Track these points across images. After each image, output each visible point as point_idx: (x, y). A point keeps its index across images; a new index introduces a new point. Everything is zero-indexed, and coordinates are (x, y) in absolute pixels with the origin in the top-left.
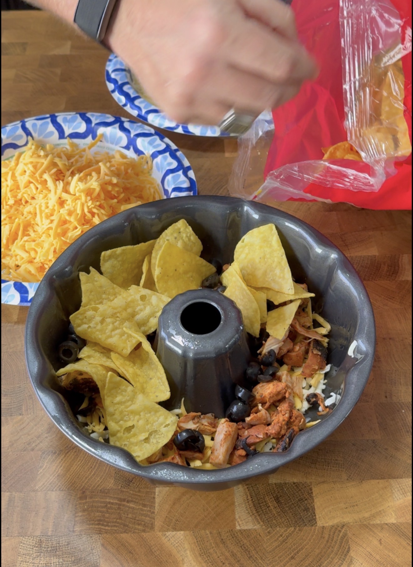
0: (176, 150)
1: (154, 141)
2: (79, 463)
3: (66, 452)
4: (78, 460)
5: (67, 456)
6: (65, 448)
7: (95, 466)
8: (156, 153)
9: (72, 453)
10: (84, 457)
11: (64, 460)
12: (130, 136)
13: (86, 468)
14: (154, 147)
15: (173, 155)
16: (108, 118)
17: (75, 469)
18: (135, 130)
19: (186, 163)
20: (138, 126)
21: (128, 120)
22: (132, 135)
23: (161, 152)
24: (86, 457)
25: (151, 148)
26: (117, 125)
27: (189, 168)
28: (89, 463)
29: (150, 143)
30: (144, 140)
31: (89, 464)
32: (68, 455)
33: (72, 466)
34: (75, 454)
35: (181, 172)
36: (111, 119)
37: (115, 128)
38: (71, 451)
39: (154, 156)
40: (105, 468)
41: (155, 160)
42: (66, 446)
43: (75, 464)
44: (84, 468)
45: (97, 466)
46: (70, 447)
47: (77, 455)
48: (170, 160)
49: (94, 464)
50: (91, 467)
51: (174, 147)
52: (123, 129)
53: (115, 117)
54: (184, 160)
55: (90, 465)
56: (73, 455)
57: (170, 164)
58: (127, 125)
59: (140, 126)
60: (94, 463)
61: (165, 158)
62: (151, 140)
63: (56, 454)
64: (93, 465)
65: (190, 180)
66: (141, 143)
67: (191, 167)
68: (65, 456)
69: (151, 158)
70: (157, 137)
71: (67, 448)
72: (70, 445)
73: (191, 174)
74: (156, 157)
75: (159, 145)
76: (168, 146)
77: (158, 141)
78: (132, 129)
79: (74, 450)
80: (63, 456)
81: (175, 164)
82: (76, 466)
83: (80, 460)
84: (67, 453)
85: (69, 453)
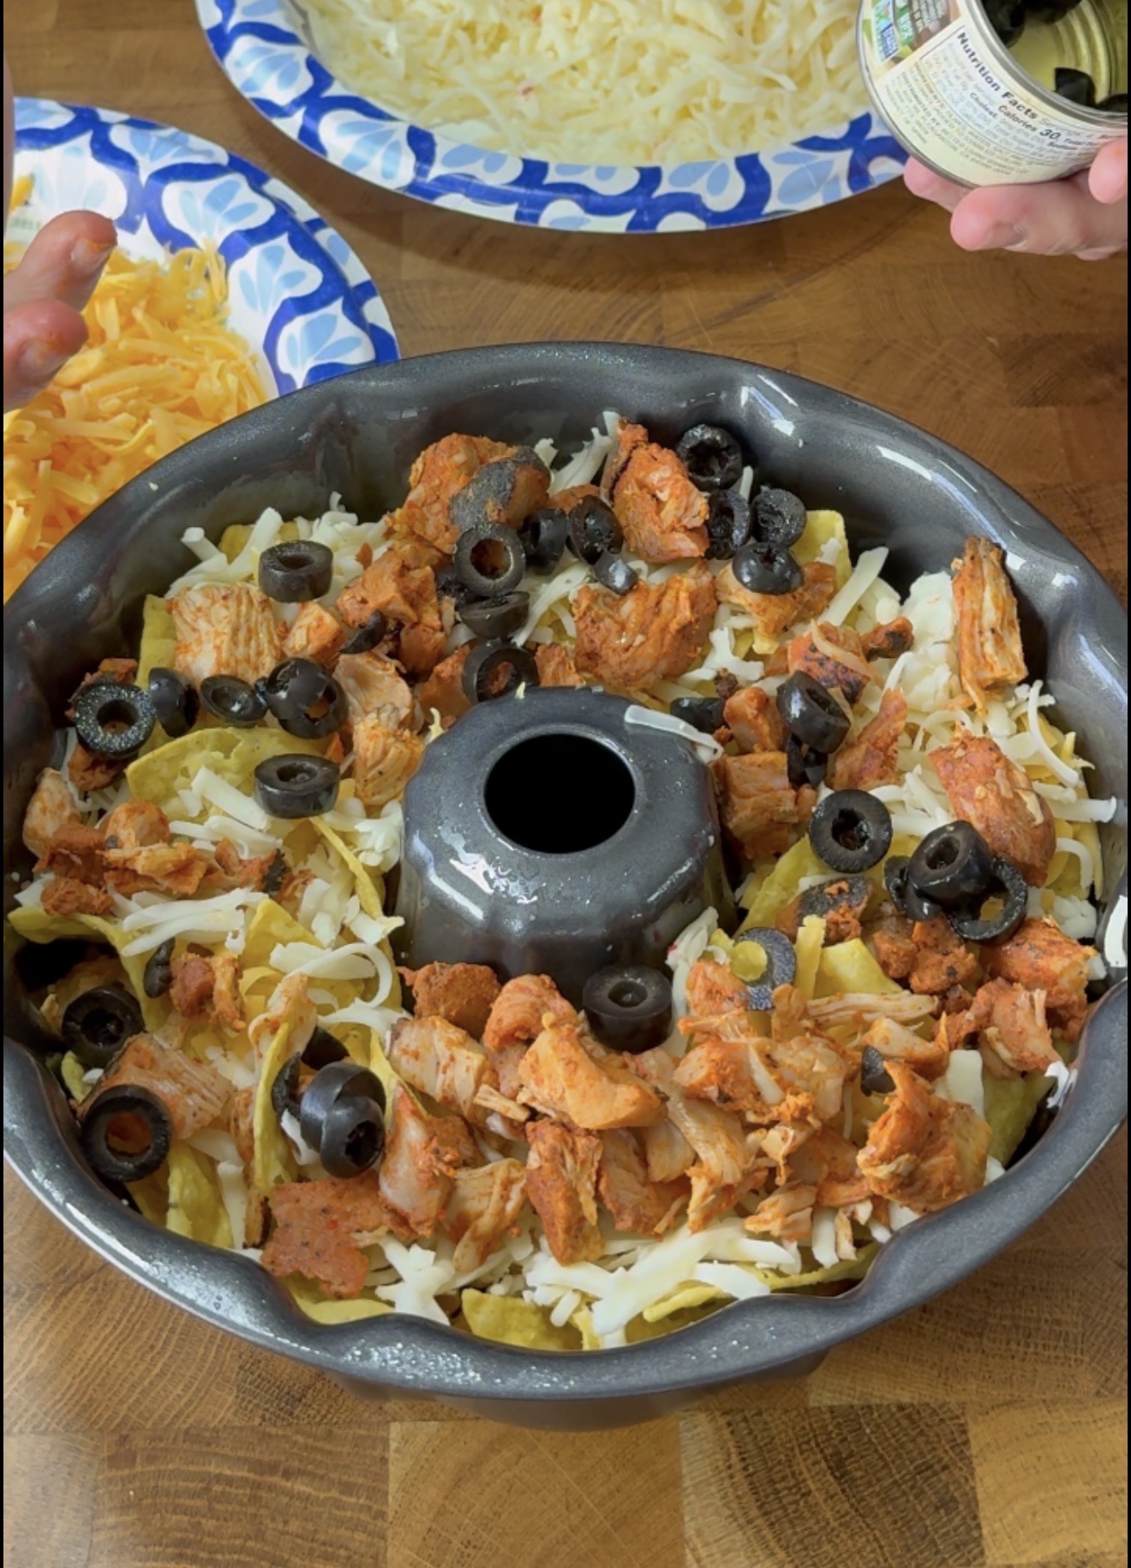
0: (315, 225)
1: (229, 193)
2: (108, 1330)
3: (60, 1291)
4: (102, 1321)
5: (62, 1305)
6: (57, 1275)
7: (166, 1342)
8: (237, 235)
9: (82, 1297)
10: (125, 1311)
11: (51, 1318)
12: (137, 180)
13: (132, 1352)
14: (234, 216)
15: (305, 245)
16: (49, 113)
17: (90, 1353)
18: (153, 158)
19: (355, 272)
20: (162, 140)
21: (125, 117)
22: (144, 177)
23: (255, 236)
24: (132, 1309)
25: (218, 219)
26: (84, 140)
27: (367, 290)
28: (141, 1330)
29: (215, 202)
30: (189, 194)
31: (147, 1333)
32: (65, 1301)
33: (80, 1344)
34: (94, 1298)
35: (336, 307)
36: (59, 117)
37: (77, 150)
38: (78, 1286)
39: (232, 249)
40: (202, 1351)
41: (238, 265)
42: (58, 1269)
43: (91, 1335)
44: (125, 1352)
45: (174, 1342)
46: (75, 1272)
47: (99, 1302)
48: (292, 261)
49: (164, 1335)
50: (152, 1347)
51: (305, 211)
52: (106, 151)
53: (74, 110)
54: (345, 260)
55: (149, 1338)
56: (86, 1301)
57: (292, 279)
58: (121, 137)
59: (172, 140)
60: (161, 1329)
61: (275, 258)
62: (217, 190)
63: (23, 1300)
64: (157, 1340)
65: (375, 333)
66: (177, 201)
67: (375, 285)
68: (55, 1306)
69: (222, 258)
70: (238, 179)
71: (62, 1278)
72: (74, 1267)
73: (376, 311)
74: (241, 253)
75: (249, 209)
76: (282, 210)
77: (243, 192)
78: (142, 152)
79: (90, 1284)
80: (50, 1303)
81: (312, 278)
82: (97, 1344)
83: (109, 1320)
84: (64, 1294)
85: (70, 1295)
